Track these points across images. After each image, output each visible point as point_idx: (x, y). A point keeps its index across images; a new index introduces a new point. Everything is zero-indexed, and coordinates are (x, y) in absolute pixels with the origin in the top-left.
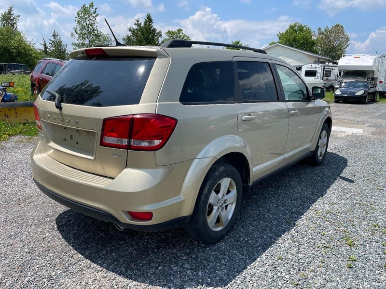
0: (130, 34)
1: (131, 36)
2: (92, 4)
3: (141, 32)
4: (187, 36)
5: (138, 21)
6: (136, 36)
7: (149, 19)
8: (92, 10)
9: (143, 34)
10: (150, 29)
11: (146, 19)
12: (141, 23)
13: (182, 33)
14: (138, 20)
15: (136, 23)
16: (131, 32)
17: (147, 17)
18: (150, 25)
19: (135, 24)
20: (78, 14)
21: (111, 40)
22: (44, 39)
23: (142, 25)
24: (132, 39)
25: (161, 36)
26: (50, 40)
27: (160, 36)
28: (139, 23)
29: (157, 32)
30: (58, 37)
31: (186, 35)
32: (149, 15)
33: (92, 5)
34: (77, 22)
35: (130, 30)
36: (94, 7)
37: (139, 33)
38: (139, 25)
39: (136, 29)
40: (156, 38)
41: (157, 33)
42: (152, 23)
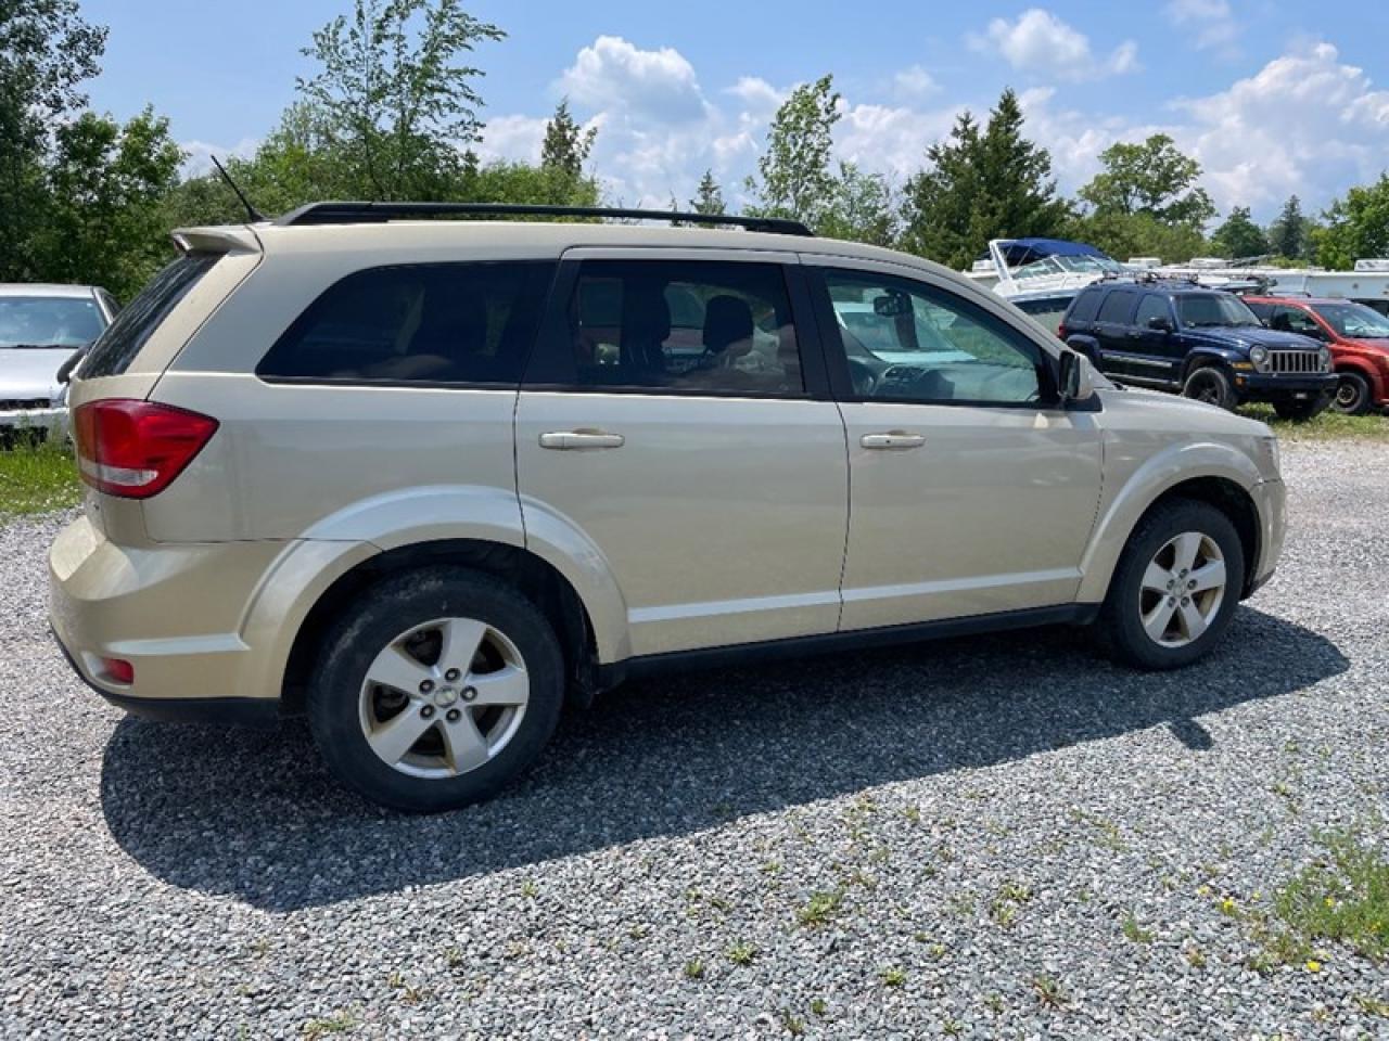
0: (931, 167)
1: (933, 176)
2: (826, 81)
3: (972, 159)
4: (1189, 159)
5: (966, 122)
6: (954, 172)
7: (1009, 111)
8: (824, 100)
9: (979, 166)
10: (1008, 147)
11: (997, 110)
12: (975, 129)
13: (1171, 150)
14: (967, 116)
15: (960, 128)
16: (936, 162)
17: (1001, 107)
18: (1009, 130)
19: (956, 133)
20: (781, 116)
21: (887, 191)
22: (673, 201)
23: (983, 133)
24: (937, 187)
25: (1048, 168)
26: (692, 202)
27: (1046, 167)
28: (969, 126)
29: (1032, 153)
30: (714, 195)
31: (1184, 158)
32: (1010, 96)
33: (825, 84)
34: (772, 141)
35: (934, 155)
36: (831, 93)
37: (967, 161)
38: (969, 134)
39: (957, 149)
40: (1026, 175)
41: (1031, 159)
42: (1017, 125)
